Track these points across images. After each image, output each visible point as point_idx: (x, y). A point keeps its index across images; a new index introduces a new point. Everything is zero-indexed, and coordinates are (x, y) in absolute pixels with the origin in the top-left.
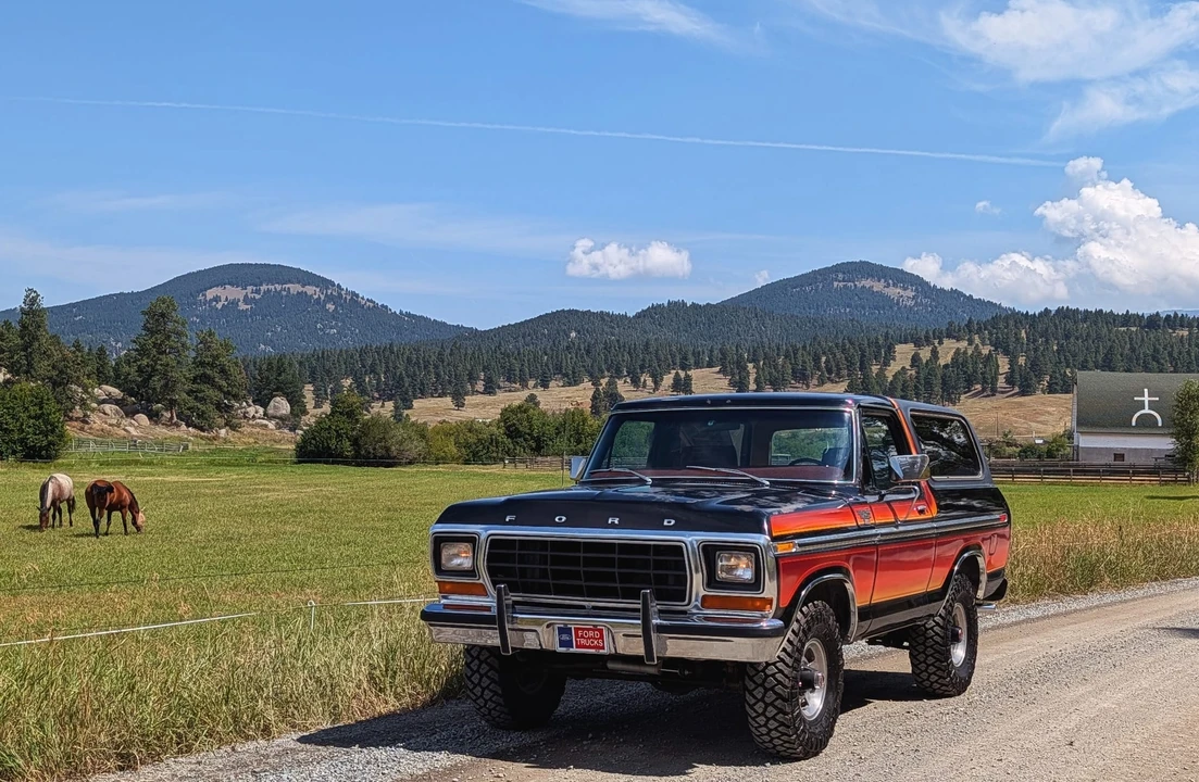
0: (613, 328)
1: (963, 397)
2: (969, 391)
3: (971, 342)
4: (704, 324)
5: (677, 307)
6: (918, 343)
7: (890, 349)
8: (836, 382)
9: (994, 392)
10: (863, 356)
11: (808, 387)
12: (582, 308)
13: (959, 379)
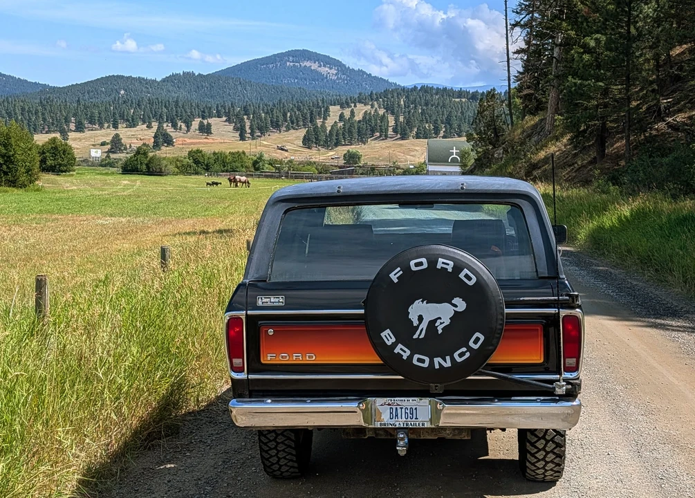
0: (148, 88)
1: (369, 140)
2: (373, 136)
3: (372, 106)
4: (207, 88)
5: (188, 76)
6: (342, 107)
7: (327, 110)
8: (297, 129)
9: (386, 137)
10: (311, 113)
11: (280, 132)
12: (126, 75)
13: (367, 130)
